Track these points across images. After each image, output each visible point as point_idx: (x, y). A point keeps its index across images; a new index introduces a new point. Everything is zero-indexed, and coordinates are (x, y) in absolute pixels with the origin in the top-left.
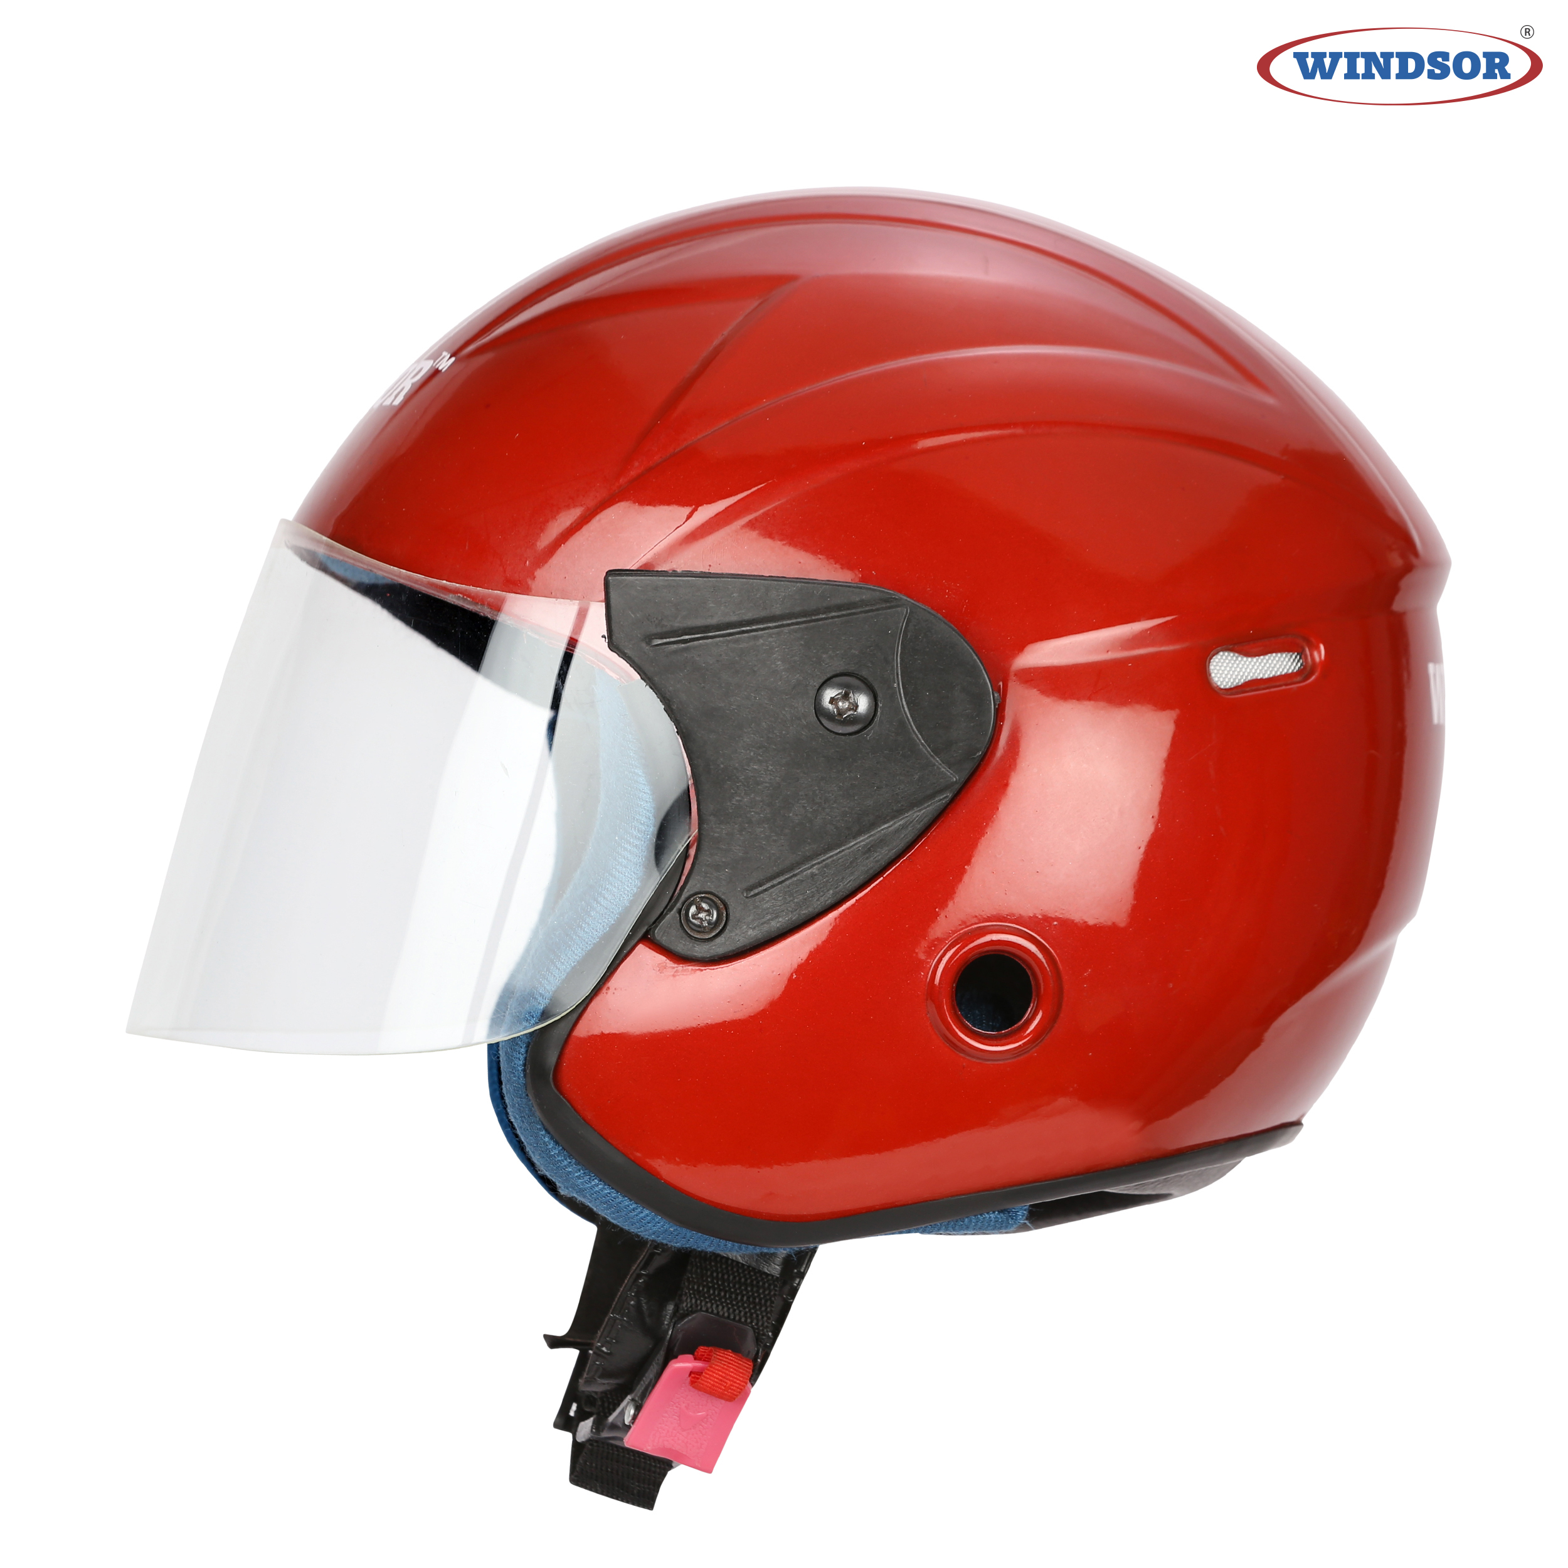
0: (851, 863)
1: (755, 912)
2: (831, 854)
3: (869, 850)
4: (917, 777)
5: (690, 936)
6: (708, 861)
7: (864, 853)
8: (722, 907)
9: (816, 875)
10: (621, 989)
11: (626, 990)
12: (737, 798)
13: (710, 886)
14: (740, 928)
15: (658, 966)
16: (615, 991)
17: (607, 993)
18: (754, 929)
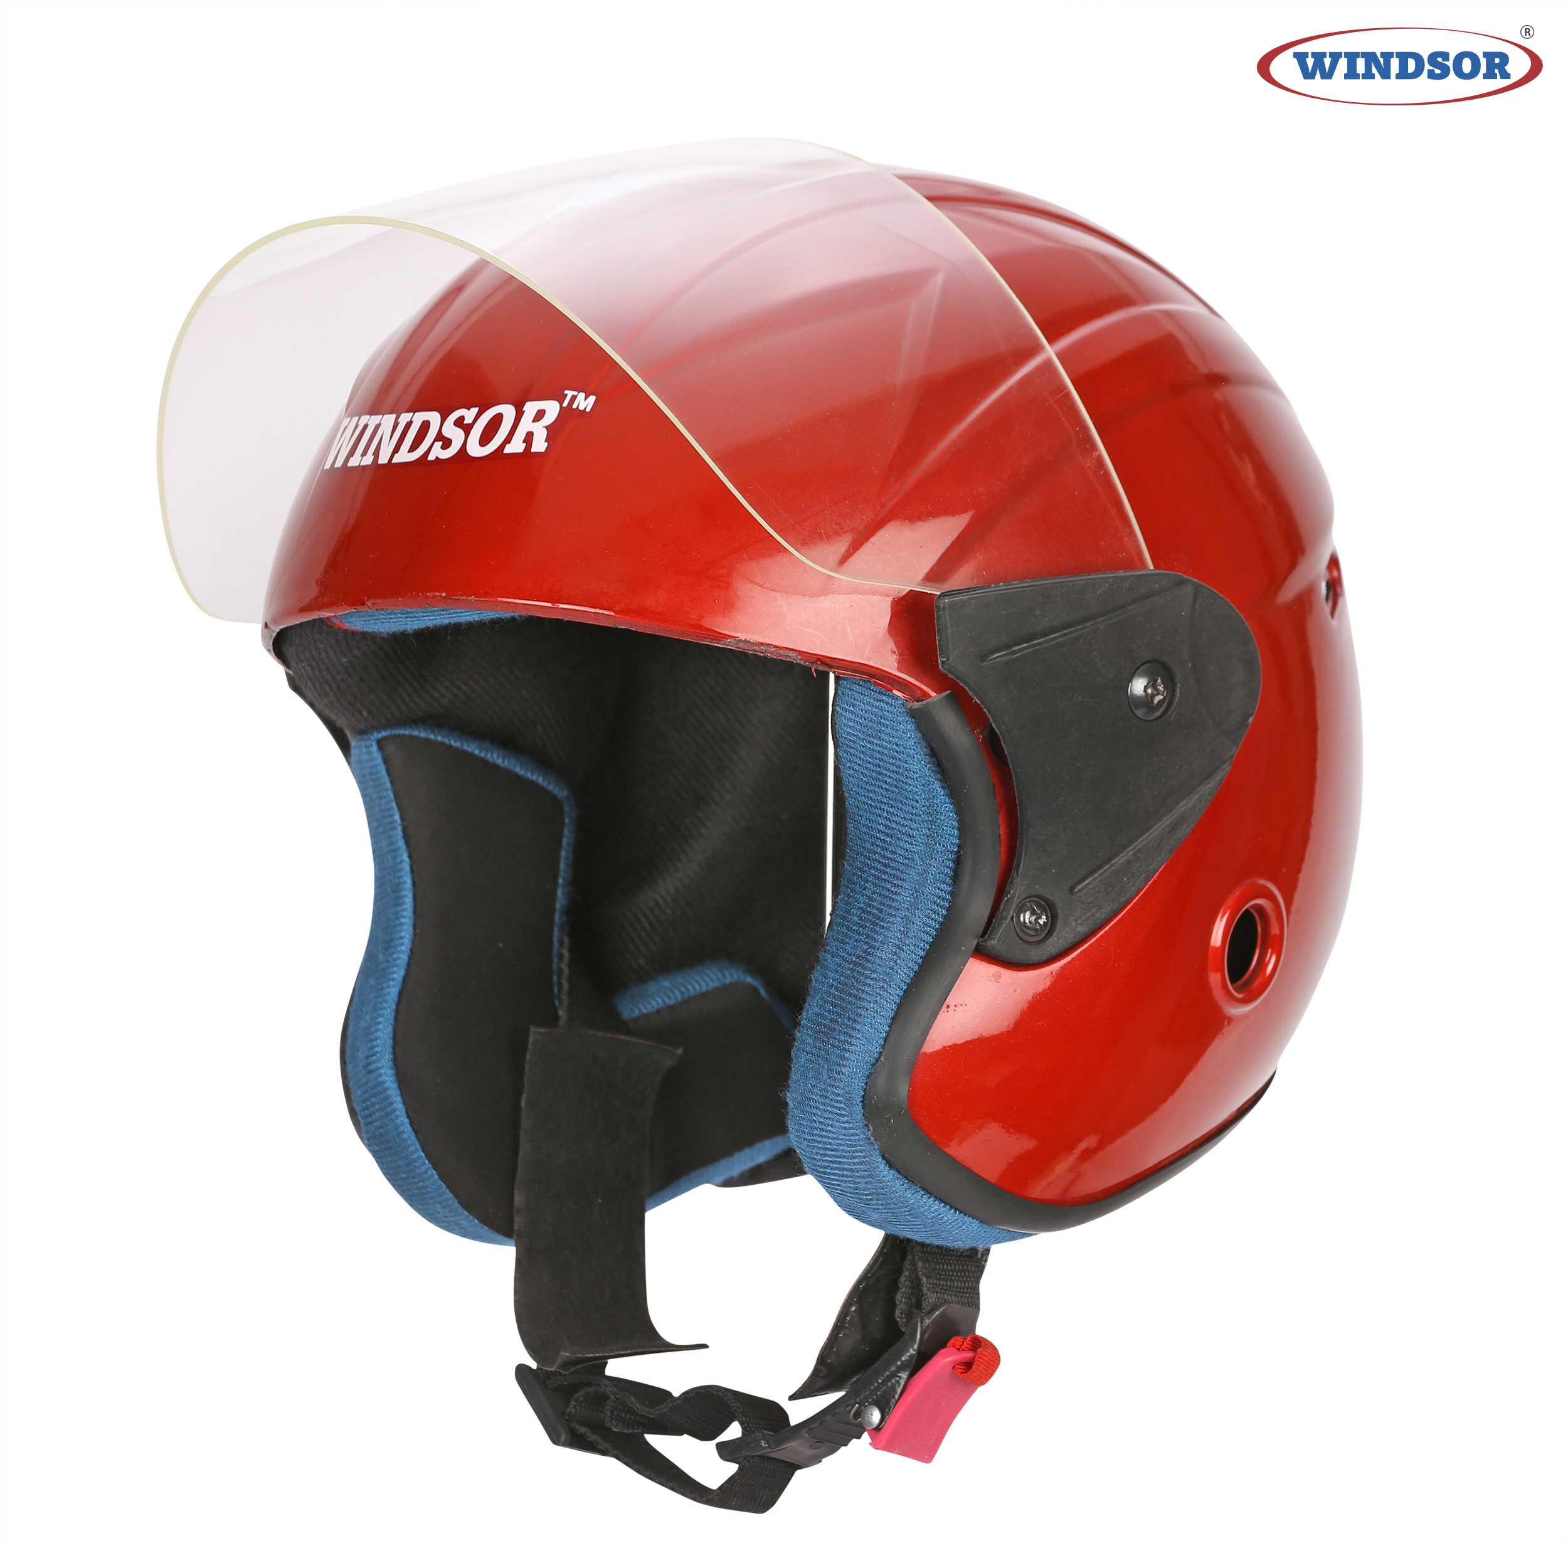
0: (1159, 844)
1: (1081, 908)
2: (1142, 839)
3: (1173, 828)
4: (1208, 750)
5: (1027, 942)
6: (1035, 864)
7: (1169, 833)
8: (1049, 908)
9: (1131, 861)
10: (961, 1005)
11: (966, 1005)
12: (1062, 798)
13: (1038, 889)
14: (1070, 925)
15: (993, 976)
16: (955, 1008)
17: (947, 1011)
18: (1081, 924)
